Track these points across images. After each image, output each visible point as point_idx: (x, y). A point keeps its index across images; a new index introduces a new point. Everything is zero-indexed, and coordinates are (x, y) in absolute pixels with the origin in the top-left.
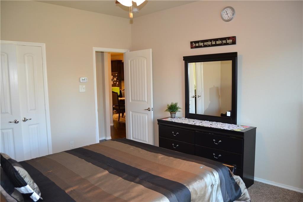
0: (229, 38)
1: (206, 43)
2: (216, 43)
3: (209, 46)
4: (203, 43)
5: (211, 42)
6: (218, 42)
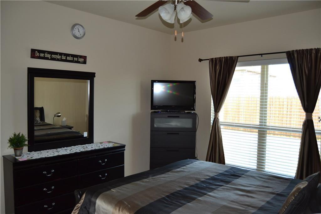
0: (81, 57)
1: (53, 56)
2: (66, 58)
3: (58, 60)
4: (50, 55)
5: (60, 56)
6: (68, 58)
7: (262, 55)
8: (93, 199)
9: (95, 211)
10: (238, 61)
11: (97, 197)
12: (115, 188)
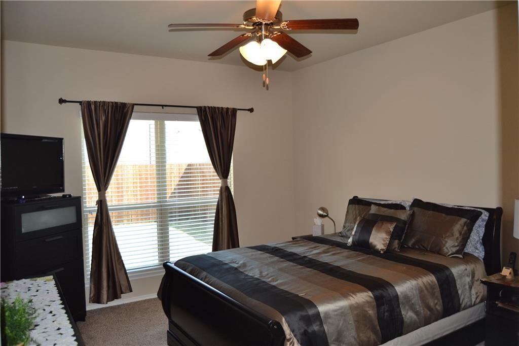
7: (163, 106)
8: (311, 312)
9: (321, 324)
10: (134, 111)
11: (315, 307)
12: (292, 293)
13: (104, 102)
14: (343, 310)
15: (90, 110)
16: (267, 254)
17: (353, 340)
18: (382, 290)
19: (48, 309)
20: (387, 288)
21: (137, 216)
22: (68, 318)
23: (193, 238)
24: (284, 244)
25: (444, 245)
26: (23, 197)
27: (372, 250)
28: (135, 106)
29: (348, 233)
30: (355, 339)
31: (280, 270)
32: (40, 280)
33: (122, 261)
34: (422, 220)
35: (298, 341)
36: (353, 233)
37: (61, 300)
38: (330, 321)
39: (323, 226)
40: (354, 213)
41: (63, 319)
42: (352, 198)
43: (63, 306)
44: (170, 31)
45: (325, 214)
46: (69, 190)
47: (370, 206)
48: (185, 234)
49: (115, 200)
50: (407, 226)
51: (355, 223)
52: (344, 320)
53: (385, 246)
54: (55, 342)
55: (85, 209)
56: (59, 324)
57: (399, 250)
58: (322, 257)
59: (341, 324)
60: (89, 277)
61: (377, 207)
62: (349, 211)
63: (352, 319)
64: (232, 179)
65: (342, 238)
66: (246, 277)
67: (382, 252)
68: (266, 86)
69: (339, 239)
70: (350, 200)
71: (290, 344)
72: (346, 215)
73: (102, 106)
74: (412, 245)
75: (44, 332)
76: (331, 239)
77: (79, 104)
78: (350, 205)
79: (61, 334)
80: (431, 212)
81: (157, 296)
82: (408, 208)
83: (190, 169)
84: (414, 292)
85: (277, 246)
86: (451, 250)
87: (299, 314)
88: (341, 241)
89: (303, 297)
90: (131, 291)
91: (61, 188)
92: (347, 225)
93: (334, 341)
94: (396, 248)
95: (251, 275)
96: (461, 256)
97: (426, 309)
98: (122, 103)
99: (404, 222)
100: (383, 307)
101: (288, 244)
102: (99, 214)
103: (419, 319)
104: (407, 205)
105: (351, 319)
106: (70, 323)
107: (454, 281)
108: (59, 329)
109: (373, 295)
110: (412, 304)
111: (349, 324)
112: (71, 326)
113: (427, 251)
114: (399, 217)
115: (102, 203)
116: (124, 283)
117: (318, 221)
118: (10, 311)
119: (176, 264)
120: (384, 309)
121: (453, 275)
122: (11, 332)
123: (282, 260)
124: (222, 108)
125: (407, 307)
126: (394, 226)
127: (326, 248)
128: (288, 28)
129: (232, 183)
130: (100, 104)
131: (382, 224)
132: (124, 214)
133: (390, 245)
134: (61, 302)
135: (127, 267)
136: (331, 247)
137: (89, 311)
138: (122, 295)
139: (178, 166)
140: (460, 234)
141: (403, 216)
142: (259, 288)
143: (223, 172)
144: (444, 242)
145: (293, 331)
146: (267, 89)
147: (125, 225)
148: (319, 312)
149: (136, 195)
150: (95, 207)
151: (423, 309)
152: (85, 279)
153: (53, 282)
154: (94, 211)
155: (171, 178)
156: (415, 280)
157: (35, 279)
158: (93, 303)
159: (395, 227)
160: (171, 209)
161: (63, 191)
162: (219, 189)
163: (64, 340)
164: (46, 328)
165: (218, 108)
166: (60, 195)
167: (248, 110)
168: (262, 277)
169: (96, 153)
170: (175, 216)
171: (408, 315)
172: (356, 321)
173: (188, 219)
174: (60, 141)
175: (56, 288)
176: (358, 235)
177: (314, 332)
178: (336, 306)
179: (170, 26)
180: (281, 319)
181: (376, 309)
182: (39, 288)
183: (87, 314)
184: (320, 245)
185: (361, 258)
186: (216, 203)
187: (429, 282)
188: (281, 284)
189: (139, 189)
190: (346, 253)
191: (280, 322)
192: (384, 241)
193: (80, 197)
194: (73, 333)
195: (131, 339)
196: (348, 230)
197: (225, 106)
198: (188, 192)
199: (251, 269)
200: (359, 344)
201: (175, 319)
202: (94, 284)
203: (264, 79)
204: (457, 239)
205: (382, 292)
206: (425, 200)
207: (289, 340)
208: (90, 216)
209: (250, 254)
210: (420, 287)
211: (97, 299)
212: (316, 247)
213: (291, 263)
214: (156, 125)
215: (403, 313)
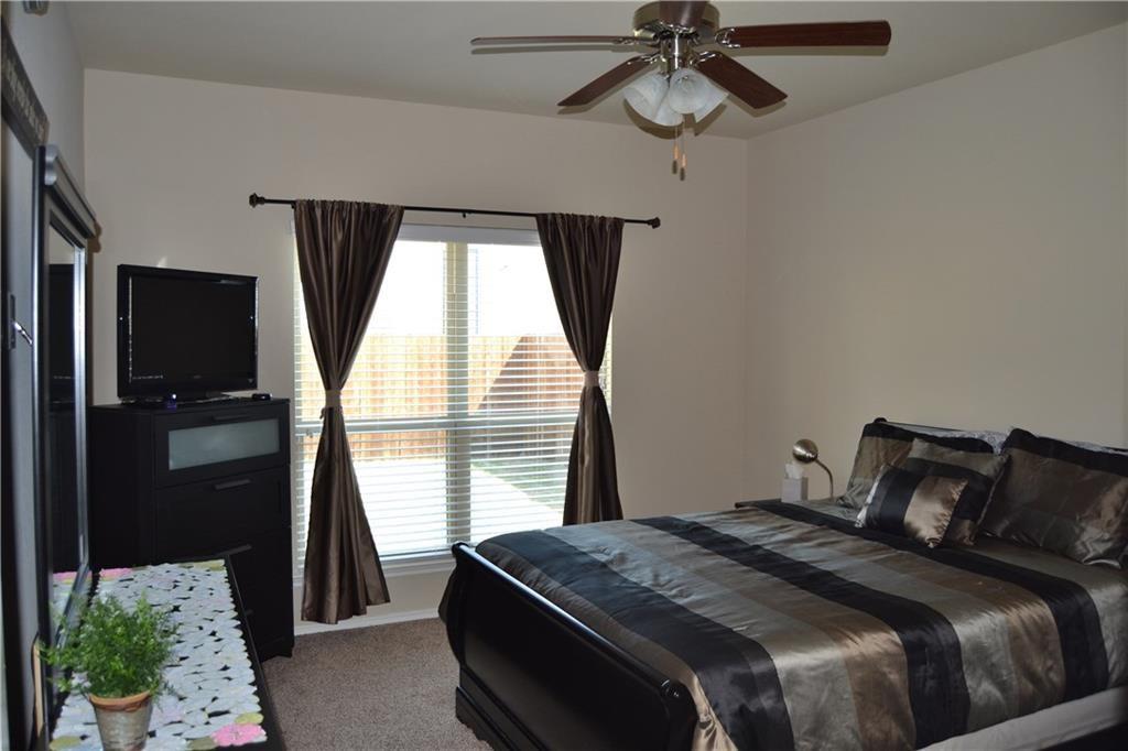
7: (464, 212)
8: (758, 668)
9: (780, 696)
10: (403, 221)
11: (767, 657)
12: (719, 625)
13: (342, 203)
14: (830, 667)
15: (313, 219)
16: (674, 537)
17: (851, 736)
18: (924, 630)
19: (208, 627)
20: (935, 626)
21: (412, 445)
22: (245, 648)
23: (525, 495)
24: (713, 518)
25: (1078, 538)
26: (174, 396)
27: (910, 539)
28: (406, 212)
29: (859, 500)
30: (853, 731)
31: (699, 572)
32: (199, 568)
33: (371, 536)
34: (1028, 478)
35: (725, 728)
36: (869, 500)
37: (235, 610)
38: (799, 689)
39: (805, 482)
40: (874, 456)
41: (235, 649)
42: (872, 421)
43: (239, 623)
44: (474, 52)
45: (811, 455)
46: (266, 384)
47: (912, 441)
48: (508, 486)
49: (367, 408)
50: (993, 488)
51: (874, 478)
52: (833, 691)
53: (939, 533)
54: (216, 694)
55: (297, 426)
56: (228, 658)
57: (972, 544)
58: (794, 549)
59: (823, 700)
60: (303, 566)
61: (927, 444)
62: (865, 451)
63: (849, 689)
64: (609, 371)
65: (845, 510)
66: (624, 585)
67: (931, 545)
68: (679, 171)
69: (837, 512)
70: (866, 427)
71: (707, 734)
72: (857, 461)
73: (338, 210)
74: (1002, 534)
75: (196, 673)
76: (820, 510)
77: (290, 206)
78: (867, 438)
79: (229, 679)
80: (1051, 460)
81: (437, 615)
82: (998, 450)
83: (526, 348)
84: (999, 639)
85: (697, 520)
86: (1094, 550)
87: (731, 670)
88: (842, 516)
89: (742, 633)
90: (388, 600)
91: (251, 380)
92: (857, 481)
93: (805, 733)
94: (964, 537)
95: (635, 580)
96: (1116, 564)
97: (1024, 680)
98: (379, 205)
99: (988, 481)
100: (923, 667)
101: (723, 516)
102: (326, 437)
103: (1006, 698)
104: (997, 442)
105: (847, 689)
106: (248, 658)
107: (1096, 619)
108: (225, 668)
109: (901, 639)
110: (993, 665)
111: (842, 699)
112: (249, 663)
113: (1038, 547)
114: (975, 469)
115: (332, 414)
116: (373, 582)
117: (795, 470)
118: (126, 626)
119: (480, 548)
120: (926, 671)
121: (1094, 606)
122: (126, 668)
123: (706, 551)
124: (591, 217)
125: (980, 672)
126: (961, 488)
127: (806, 530)
128: (731, 42)
129: (609, 380)
130: (333, 208)
131: (936, 481)
132: (385, 439)
133: (950, 531)
134: (236, 614)
135: (381, 550)
136: (817, 527)
137: (299, 636)
138: (368, 607)
139: (500, 339)
140: (1118, 512)
141: (987, 467)
142: (649, 610)
143: (590, 356)
144: (1077, 531)
145: (715, 707)
146: (682, 178)
147: (387, 463)
148: (775, 670)
149: (411, 400)
150: (318, 423)
151: (1018, 679)
152: (295, 571)
153: (224, 573)
154: (316, 430)
155: (484, 365)
156: (1002, 611)
157: (187, 564)
158: (309, 620)
159: (964, 493)
160: (475, 431)
161: (254, 386)
162: (581, 392)
163: (233, 692)
164: (200, 665)
165: (582, 216)
166: (248, 394)
167: (648, 222)
168: (658, 585)
169: (324, 311)
170: (485, 448)
171: (981, 689)
172: (859, 694)
173: (518, 454)
174: (249, 283)
175: (228, 585)
176: (879, 504)
177: (762, 712)
178: (816, 659)
179: (474, 41)
180: (690, 680)
181: (906, 671)
182: (194, 584)
183: (296, 643)
184: (793, 522)
185: (882, 556)
186: (574, 423)
187: (1034, 620)
188: (700, 604)
189: (416, 386)
190: (849, 542)
191: (687, 685)
192: (939, 520)
193: (288, 400)
194: (252, 679)
195: (383, 700)
196: (860, 494)
197: (597, 212)
198: (520, 397)
199: (636, 568)
200: (864, 746)
201: (472, 664)
202: (313, 582)
203: (676, 157)
204: (1109, 524)
205: (923, 633)
206: (1037, 432)
207: (704, 725)
208: (307, 439)
209: (638, 534)
210: (1014, 627)
211: (316, 613)
212: (782, 527)
213: (725, 560)
214: (450, 252)
215: (969, 683)
